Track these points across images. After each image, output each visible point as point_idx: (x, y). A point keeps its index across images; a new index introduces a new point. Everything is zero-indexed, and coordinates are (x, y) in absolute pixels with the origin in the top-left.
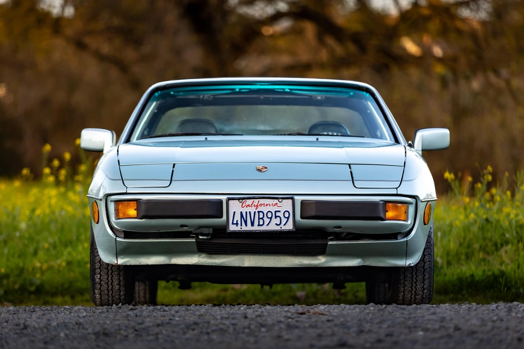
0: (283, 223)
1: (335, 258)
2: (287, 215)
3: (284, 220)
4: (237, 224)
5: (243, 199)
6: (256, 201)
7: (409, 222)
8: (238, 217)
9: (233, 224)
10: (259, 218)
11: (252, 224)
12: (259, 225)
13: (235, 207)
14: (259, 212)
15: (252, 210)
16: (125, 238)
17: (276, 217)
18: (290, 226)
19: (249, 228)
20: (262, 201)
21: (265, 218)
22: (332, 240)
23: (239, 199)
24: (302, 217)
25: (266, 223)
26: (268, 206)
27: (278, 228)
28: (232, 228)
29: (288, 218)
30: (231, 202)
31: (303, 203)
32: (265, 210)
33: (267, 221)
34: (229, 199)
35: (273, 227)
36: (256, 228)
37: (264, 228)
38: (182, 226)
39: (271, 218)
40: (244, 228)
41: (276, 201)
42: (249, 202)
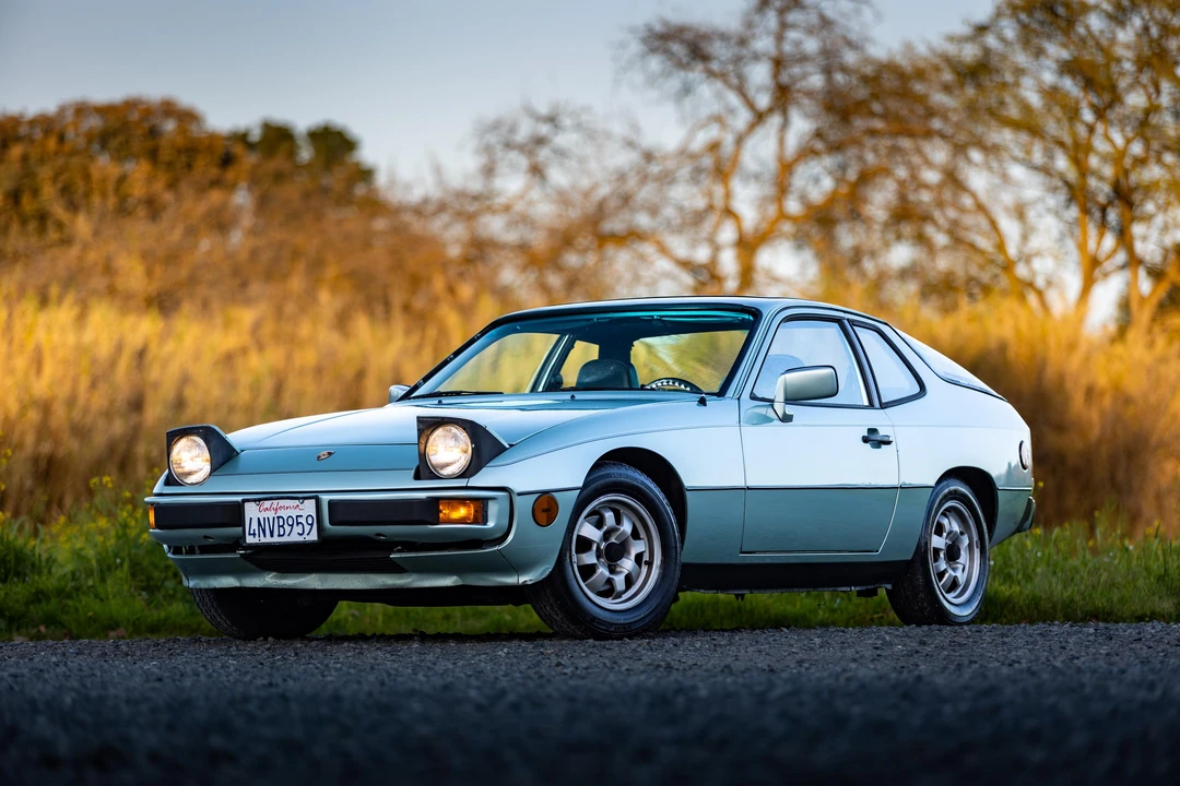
0: (306, 532)
1: (422, 576)
2: (310, 522)
3: (307, 528)
4: (254, 534)
5: (260, 500)
6: (275, 502)
7: (491, 524)
8: (255, 526)
9: (250, 534)
10: (279, 526)
11: (272, 535)
12: (279, 535)
13: (252, 512)
14: (278, 517)
15: (271, 514)
16: (173, 553)
17: (298, 524)
18: (314, 536)
19: (268, 539)
20: (282, 503)
21: (286, 526)
22: (399, 551)
23: (255, 500)
24: (331, 523)
25: (287, 533)
26: (289, 509)
27: (301, 539)
28: (250, 540)
29: (312, 525)
30: (247, 505)
31: (331, 503)
32: (284, 514)
33: (288, 529)
34: (244, 501)
35: (294, 538)
36: (276, 539)
37: (285, 539)
38: (206, 537)
39: (292, 525)
40: (263, 540)
41: (297, 502)
42: (267, 504)
